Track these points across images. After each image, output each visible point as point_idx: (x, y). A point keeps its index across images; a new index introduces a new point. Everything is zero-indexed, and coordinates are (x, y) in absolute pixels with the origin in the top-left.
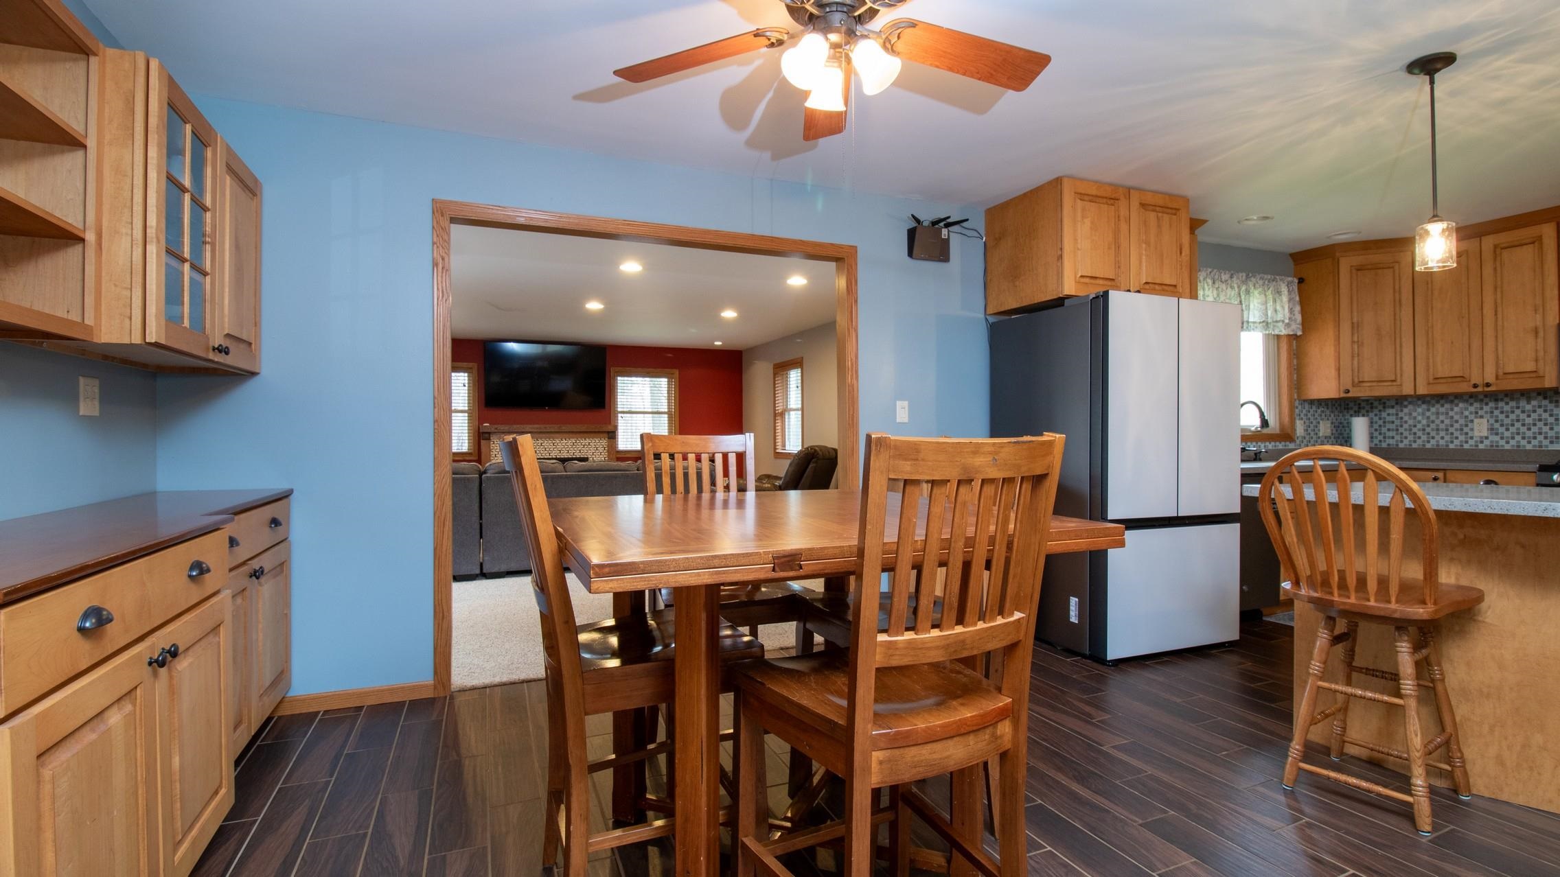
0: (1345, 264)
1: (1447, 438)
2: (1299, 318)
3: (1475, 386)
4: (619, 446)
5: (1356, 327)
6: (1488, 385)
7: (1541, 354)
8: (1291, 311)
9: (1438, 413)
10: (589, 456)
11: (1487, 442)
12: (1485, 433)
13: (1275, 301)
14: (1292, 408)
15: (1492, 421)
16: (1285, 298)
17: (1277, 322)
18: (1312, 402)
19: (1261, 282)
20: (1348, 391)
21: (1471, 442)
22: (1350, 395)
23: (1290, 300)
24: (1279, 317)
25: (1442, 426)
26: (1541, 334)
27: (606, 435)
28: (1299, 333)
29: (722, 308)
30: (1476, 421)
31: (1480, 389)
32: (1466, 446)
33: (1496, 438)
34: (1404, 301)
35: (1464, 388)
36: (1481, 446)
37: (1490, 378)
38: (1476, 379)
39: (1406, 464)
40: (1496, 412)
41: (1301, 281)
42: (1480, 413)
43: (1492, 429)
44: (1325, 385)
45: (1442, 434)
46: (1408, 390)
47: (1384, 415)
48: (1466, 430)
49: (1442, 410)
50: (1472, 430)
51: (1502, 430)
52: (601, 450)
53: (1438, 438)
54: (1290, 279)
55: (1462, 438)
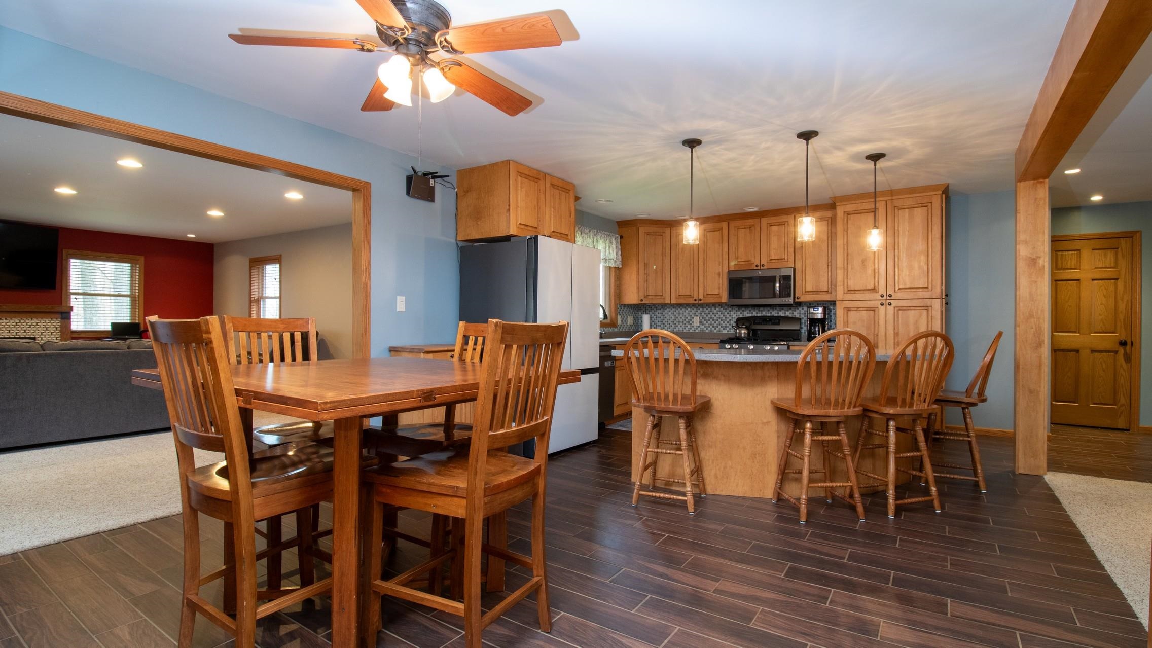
0: (642, 230)
1: (683, 326)
2: (620, 257)
3: (695, 300)
4: (72, 326)
5: (646, 265)
6: (700, 300)
7: (721, 285)
8: (617, 254)
9: (679, 314)
10: (37, 336)
11: (699, 329)
12: (698, 324)
13: (610, 247)
14: (616, 309)
15: (701, 318)
16: (614, 247)
17: (610, 259)
18: (625, 305)
19: (603, 236)
20: (642, 300)
21: (693, 329)
22: (643, 302)
23: (616, 248)
24: (612, 257)
25: (681, 320)
26: (721, 276)
27: (59, 316)
28: (620, 267)
29: (210, 207)
30: (695, 318)
31: (697, 302)
32: (691, 331)
33: (703, 327)
34: (667, 254)
35: (691, 301)
36: (697, 331)
37: (702, 297)
38: (696, 297)
39: (689, 340)
40: (703, 314)
41: (621, 237)
42: (697, 314)
43: (701, 322)
44: (632, 297)
45: (681, 324)
46: (668, 301)
47: (656, 314)
48: (691, 322)
49: (681, 312)
50: (693, 322)
51: (705, 322)
52: (52, 329)
53: (679, 326)
54: (617, 236)
55: (689, 326)
